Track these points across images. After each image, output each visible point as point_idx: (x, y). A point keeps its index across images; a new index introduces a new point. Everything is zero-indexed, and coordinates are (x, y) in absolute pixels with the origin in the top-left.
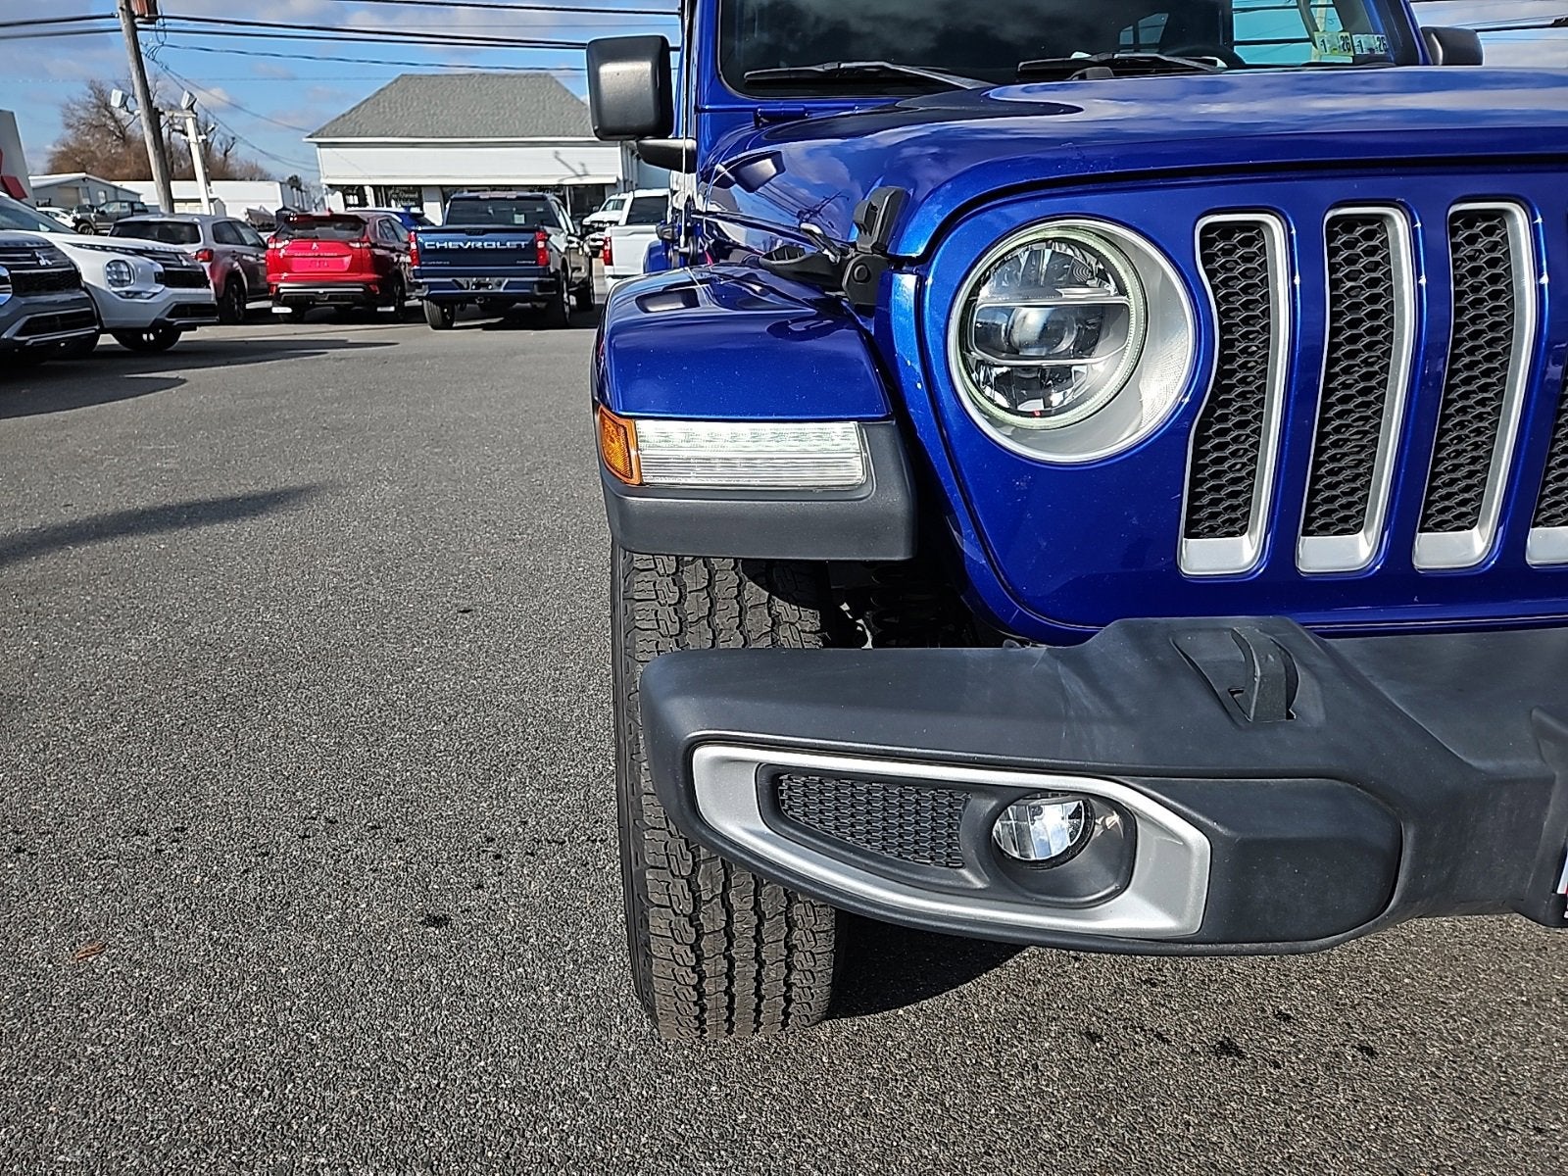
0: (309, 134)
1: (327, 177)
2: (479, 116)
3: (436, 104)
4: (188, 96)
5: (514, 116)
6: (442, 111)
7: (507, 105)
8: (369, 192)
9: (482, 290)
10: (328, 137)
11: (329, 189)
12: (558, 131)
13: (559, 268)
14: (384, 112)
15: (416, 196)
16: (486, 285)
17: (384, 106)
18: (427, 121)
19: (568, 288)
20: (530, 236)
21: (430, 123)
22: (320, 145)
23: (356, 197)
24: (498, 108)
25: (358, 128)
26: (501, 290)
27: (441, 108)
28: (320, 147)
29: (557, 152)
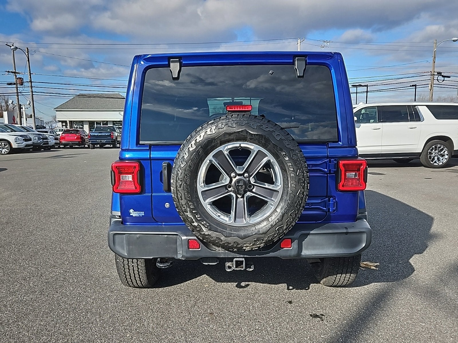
0: (54, 108)
1: (58, 119)
2: (100, 104)
3: (89, 101)
4: (29, 102)
5: (109, 104)
6: (90, 103)
7: (107, 101)
8: (68, 122)
9: (101, 142)
10: (59, 109)
11: (58, 122)
12: (121, 108)
13: (115, 139)
14: (75, 103)
15: (82, 123)
16: (102, 141)
17: (75, 102)
18: (86, 105)
19: (117, 142)
20: (110, 133)
21: (87, 106)
22: (57, 111)
23: (65, 124)
24: (105, 102)
25: (67, 107)
26: (104, 142)
27: (90, 102)
28: (56, 111)
29: (120, 113)
